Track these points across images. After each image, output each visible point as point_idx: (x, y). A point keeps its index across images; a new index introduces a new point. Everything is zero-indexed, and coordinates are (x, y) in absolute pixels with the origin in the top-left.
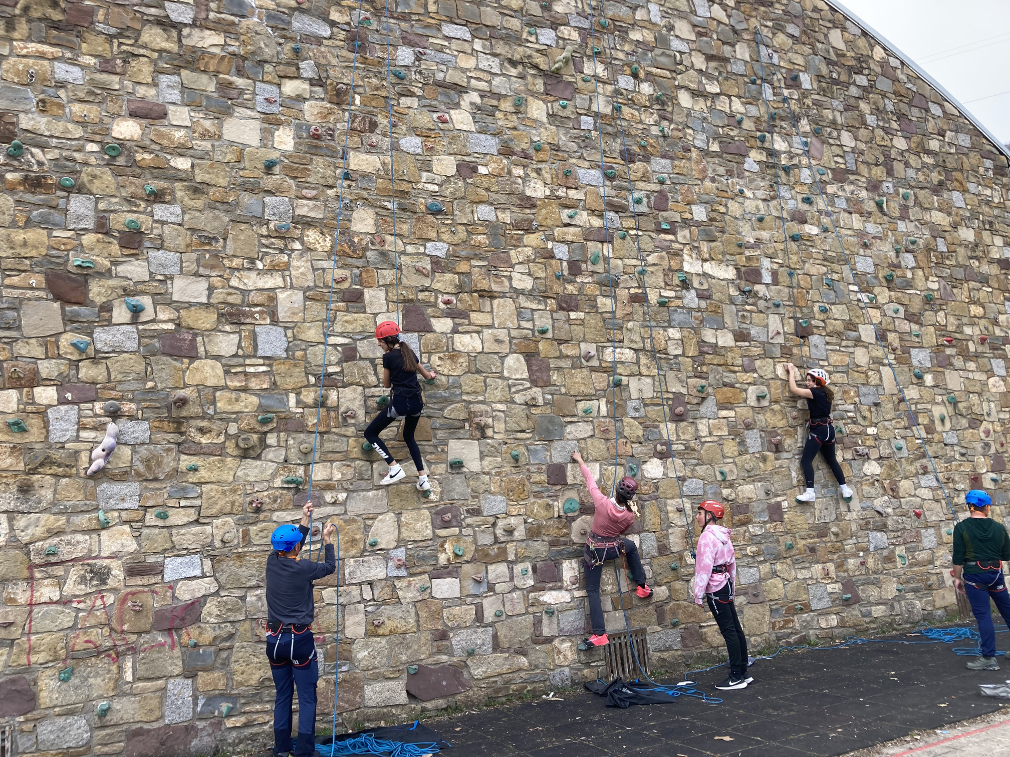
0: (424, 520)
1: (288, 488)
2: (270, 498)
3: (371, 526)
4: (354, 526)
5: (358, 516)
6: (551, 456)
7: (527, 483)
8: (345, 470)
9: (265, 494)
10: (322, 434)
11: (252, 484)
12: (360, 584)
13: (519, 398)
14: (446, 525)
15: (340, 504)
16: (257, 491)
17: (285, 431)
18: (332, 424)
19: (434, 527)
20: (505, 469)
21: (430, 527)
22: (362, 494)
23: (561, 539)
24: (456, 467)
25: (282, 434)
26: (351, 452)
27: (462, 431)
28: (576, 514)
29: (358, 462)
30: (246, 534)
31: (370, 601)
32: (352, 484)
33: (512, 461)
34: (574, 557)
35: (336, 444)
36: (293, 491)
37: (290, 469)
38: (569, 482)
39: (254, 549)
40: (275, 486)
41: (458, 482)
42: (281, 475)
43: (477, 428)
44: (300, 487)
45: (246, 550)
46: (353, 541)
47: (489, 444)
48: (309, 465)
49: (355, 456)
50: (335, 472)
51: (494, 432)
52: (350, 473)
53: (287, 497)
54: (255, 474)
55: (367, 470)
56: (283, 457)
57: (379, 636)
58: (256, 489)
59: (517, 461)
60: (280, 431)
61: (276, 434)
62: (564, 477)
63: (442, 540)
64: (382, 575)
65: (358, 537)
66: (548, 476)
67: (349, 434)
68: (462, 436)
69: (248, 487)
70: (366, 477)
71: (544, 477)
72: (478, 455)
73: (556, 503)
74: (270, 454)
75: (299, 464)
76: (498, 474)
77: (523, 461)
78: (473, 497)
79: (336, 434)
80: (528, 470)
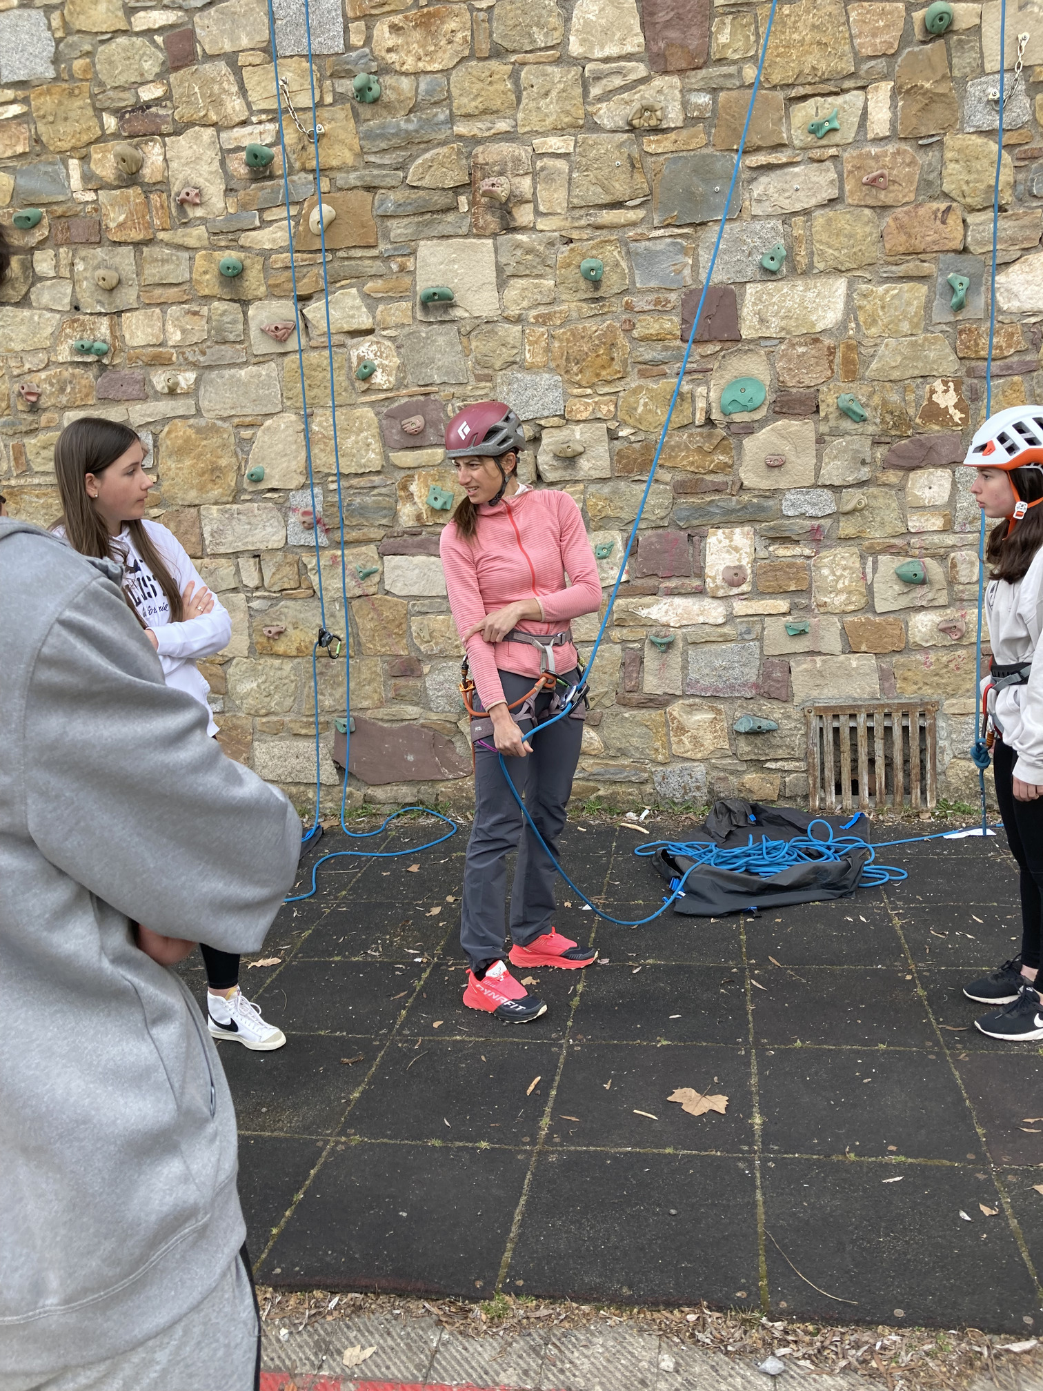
0: (361, 431)
1: (85, 364)
2: (52, 385)
3: (250, 441)
4: (215, 441)
5: (224, 419)
6: (695, 266)
7: (622, 340)
8: (188, 324)
9: (43, 375)
10: (137, 245)
11: (19, 356)
12: (237, 554)
13: (610, 114)
14: (414, 441)
15: (186, 394)
16: (30, 371)
17: (68, 243)
18: (157, 222)
19: (387, 445)
20: (564, 307)
21: (376, 445)
22: (227, 373)
23: (708, 478)
24: (436, 308)
25: (61, 250)
26: (200, 283)
27: (450, 217)
28: (757, 416)
29: (216, 304)
30: (19, 453)
31: (257, 588)
32: (203, 353)
33: (583, 285)
34: (742, 523)
35: (166, 267)
36: (95, 369)
37: (83, 324)
38: (745, 333)
39: (36, 481)
40: (60, 359)
41: (442, 340)
42: (67, 336)
43: (490, 208)
44: (105, 361)
45: (22, 482)
46: (212, 471)
47: (518, 246)
48: (119, 313)
49: (207, 292)
50: (170, 328)
51: (537, 213)
52: (199, 330)
53: (84, 382)
54: (21, 336)
55: (234, 322)
56: (67, 300)
57: (278, 656)
58: (27, 366)
59: (596, 284)
60: (59, 246)
61: (51, 252)
62: (734, 318)
63: (403, 474)
64: (276, 541)
65: (223, 462)
66: (684, 321)
67: (192, 242)
68: (449, 230)
69: (12, 363)
70: (232, 337)
71: (671, 323)
72: (491, 275)
73: (702, 390)
74: (43, 294)
75: (100, 314)
76: (543, 320)
77: (612, 283)
78: (479, 378)
79: (167, 244)
80: (629, 307)
